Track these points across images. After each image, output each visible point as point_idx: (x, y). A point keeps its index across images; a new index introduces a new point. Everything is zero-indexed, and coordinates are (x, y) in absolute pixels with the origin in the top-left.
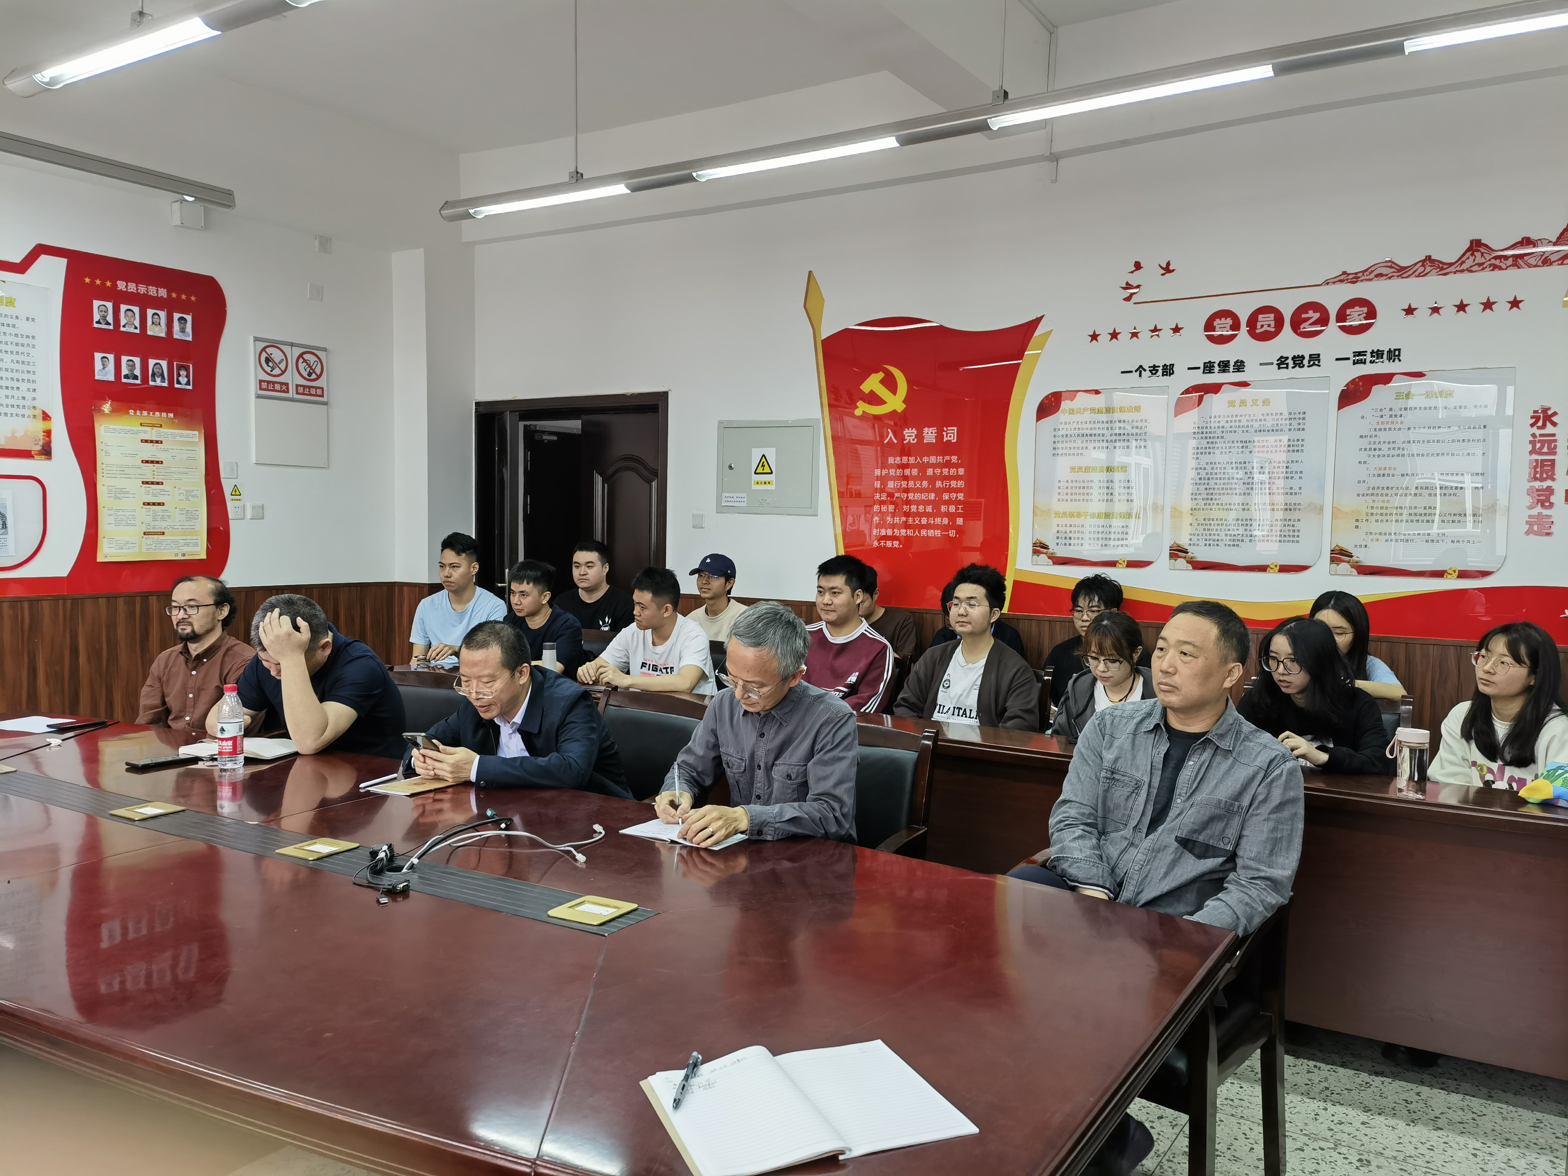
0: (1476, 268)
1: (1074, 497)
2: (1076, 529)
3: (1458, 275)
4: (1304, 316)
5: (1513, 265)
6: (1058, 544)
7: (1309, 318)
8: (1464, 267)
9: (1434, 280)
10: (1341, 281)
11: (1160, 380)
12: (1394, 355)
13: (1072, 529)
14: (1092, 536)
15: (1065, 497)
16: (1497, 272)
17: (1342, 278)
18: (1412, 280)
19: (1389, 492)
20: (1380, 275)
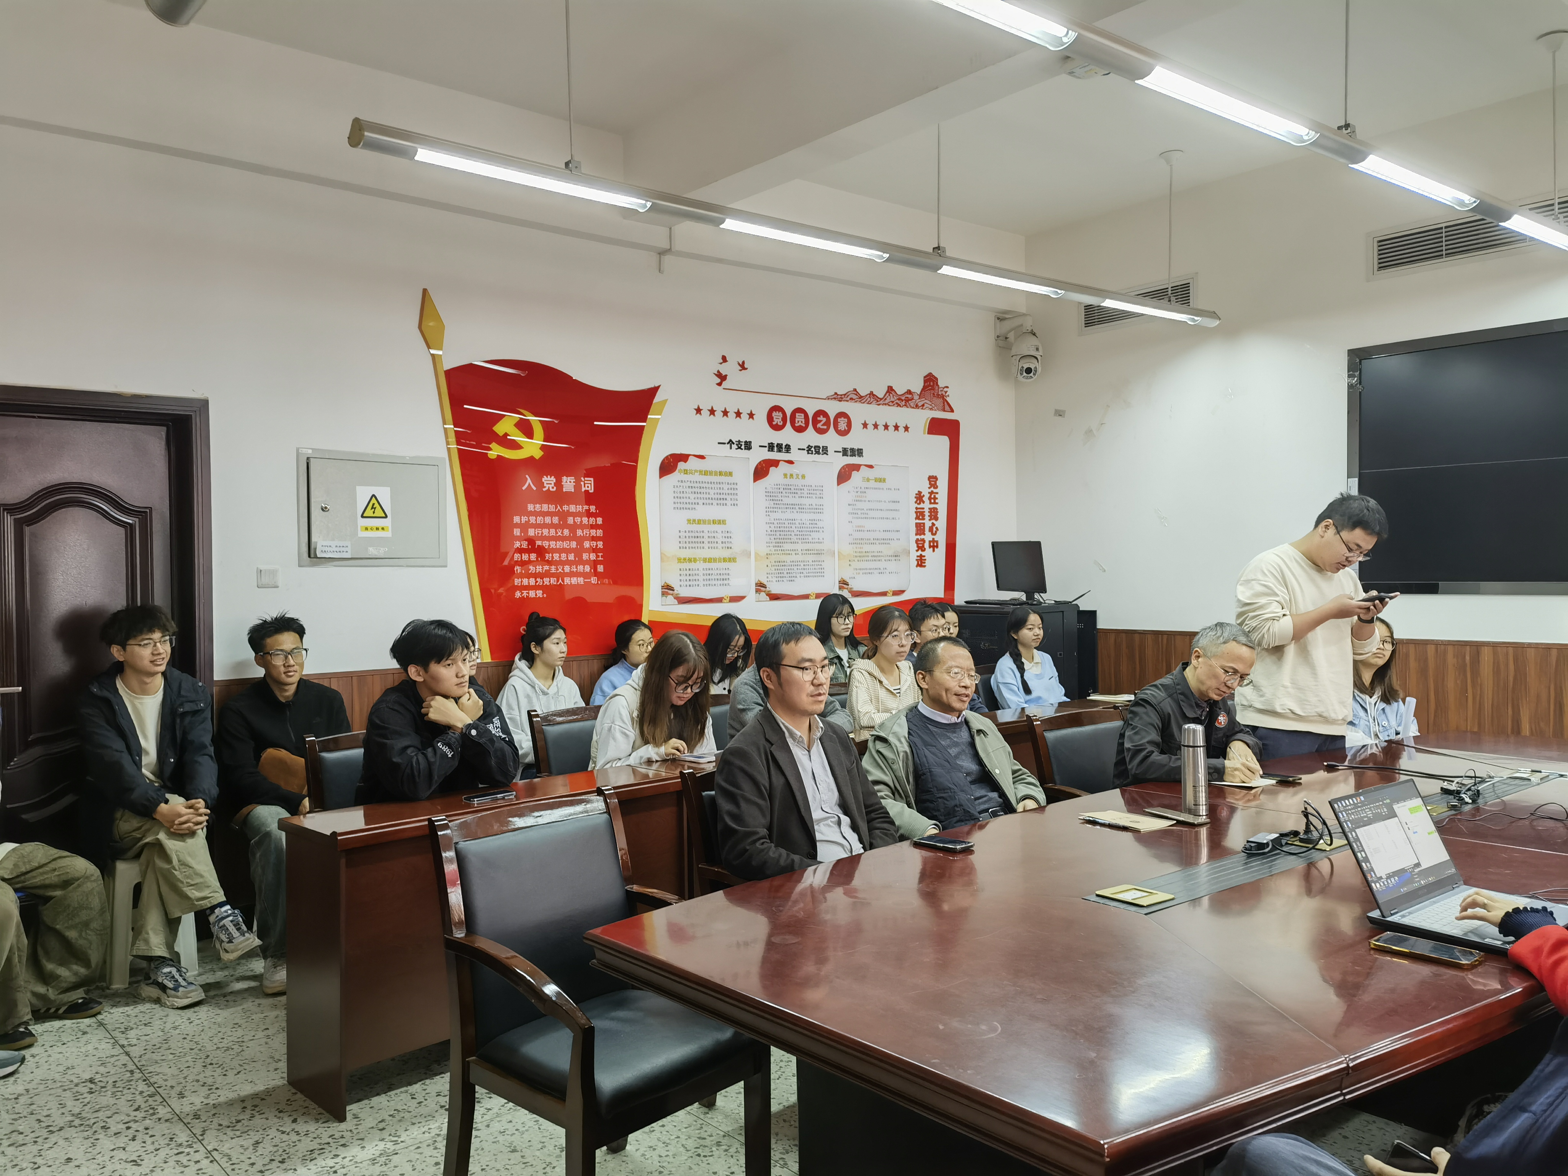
0: (891, 404)
1: (691, 545)
2: (694, 572)
3: (884, 406)
4: (819, 419)
5: (905, 405)
6: (681, 586)
7: (821, 421)
8: (886, 402)
9: (873, 407)
10: (835, 399)
11: (744, 453)
12: (860, 453)
13: (691, 572)
14: (705, 577)
15: (684, 545)
16: (899, 408)
17: (835, 396)
18: (865, 405)
19: (862, 542)
20: (851, 399)
